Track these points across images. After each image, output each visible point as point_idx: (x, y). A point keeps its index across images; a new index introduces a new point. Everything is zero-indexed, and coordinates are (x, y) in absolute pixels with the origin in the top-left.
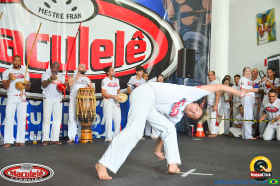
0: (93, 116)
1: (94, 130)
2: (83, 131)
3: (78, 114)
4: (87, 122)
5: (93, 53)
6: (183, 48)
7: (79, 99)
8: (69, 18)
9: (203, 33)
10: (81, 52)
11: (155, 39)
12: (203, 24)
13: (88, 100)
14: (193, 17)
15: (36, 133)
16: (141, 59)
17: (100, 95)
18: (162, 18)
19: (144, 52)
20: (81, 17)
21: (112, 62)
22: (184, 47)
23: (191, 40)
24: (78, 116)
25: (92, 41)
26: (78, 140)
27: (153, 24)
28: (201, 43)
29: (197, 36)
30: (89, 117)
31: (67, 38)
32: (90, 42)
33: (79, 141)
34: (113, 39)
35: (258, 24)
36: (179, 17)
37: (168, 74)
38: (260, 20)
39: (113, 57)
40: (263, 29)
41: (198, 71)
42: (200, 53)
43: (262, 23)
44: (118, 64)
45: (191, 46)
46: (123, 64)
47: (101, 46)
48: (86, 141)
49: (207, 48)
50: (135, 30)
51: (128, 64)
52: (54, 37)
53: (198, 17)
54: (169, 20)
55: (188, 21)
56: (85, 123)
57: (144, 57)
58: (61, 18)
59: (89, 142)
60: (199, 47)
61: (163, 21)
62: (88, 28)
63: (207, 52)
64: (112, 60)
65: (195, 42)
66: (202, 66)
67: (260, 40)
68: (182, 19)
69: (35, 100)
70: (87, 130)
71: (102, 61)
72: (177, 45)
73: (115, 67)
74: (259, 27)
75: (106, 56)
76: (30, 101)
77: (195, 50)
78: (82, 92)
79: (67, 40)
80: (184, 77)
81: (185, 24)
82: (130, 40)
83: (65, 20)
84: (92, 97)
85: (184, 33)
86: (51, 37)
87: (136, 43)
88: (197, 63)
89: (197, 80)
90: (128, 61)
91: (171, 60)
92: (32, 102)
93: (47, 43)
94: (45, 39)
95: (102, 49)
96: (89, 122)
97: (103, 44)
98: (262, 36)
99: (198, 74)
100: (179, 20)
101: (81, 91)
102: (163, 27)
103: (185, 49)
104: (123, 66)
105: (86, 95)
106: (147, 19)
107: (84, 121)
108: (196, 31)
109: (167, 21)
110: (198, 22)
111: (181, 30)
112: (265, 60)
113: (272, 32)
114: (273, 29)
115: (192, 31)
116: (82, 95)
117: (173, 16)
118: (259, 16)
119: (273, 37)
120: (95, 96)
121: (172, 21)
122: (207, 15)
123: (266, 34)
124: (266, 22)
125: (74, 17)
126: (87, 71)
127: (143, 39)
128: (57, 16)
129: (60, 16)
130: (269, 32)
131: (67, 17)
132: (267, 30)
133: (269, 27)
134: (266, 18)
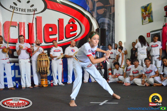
2: (42, 80)
5: (45, 32)
6: (98, 28)
8: (29, 12)
9: (110, 18)
10: (37, 32)
12: (110, 13)
14: (104, 9)
16: (74, 35)
18: (86, 10)
19: (76, 31)
20: (37, 11)
21: (57, 38)
22: (99, 27)
23: (103, 23)
25: (44, 25)
28: (109, 25)
29: (107, 20)
31: (28, 24)
34: (57, 24)
36: (95, 10)
38: (143, 10)
39: (57, 35)
41: (108, 41)
42: (109, 31)
43: (144, 12)
44: (61, 39)
45: (103, 26)
46: (64, 38)
47: (50, 28)
49: (113, 27)
51: (67, 38)
52: (20, 23)
53: (107, 9)
55: (101, 11)
57: (76, 34)
58: (24, 11)
60: (108, 27)
61: (87, 12)
62: (41, 17)
63: (113, 30)
65: (105, 24)
66: (110, 38)
67: (144, 21)
68: (98, 11)
71: (51, 37)
72: (95, 26)
73: (59, 41)
74: (143, 14)
75: (53, 34)
77: (105, 29)
80: (100, 45)
81: (99, 13)
82: (67, 24)
83: (26, 13)
85: (99, 19)
86: (19, 23)
87: (71, 26)
88: (107, 37)
90: (67, 37)
93: (16, 27)
94: (15, 25)
95: (50, 30)
98: (145, 20)
99: (108, 43)
101: (40, 56)
102: (87, 16)
103: (100, 28)
104: (63, 39)
108: (106, 18)
109: (89, 12)
110: (107, 12)
111: (97, 17)
112: (147, 34)
113: (150, 17)
114: (151, 15)
115: (103, 17)
116: (40, 58)
117: (92, 9)
118: (142, 7)
119: (151, 20)
120: (48, 59)
121: (91, 12)
122: (112, 7)
123: (147, 19)
124: (147, 11)
125: (32, 11)
126: (42, 43)
127: (75, 23)
128: (22, 10)
129: (23, 10)
130: (149, 17)
131: (28, 11)
132: (148, 16)
133: (149, 14)
134: (147, 9)
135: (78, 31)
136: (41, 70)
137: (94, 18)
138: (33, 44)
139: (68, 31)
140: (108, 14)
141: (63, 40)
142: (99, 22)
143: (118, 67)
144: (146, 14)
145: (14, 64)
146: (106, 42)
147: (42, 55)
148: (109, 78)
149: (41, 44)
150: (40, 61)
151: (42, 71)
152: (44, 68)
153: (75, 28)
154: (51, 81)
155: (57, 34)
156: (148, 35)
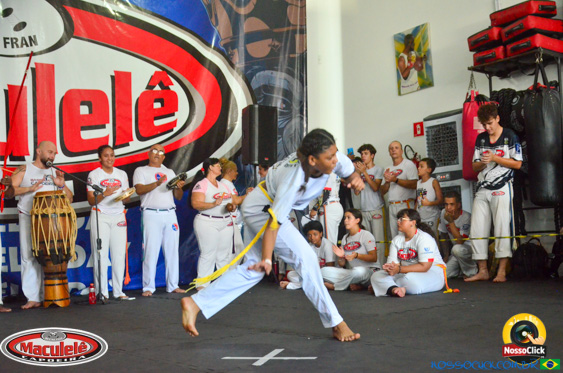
0: (69, 249)
1: (76, 279)
2: (49, 282)
5: (65, 118)
6: (251, 103)
7: (37, 216)
8: (9, 46)
9: (290, 73)
10: (39, 118)
12: (291, 56)
14: (269, 41)
16: (168, 128)
17: (85, 204)
19: (173, 115)
20: (36, 44)
21: (107, 138)
22: (255, 102)
23: (268, 88)
25: (63, 94)
27: (189, 56)
28: (287, 94)
29: (279, 79)
31: (7, 88)
32: (59, 95)
34: (107, 88)
35: (397, 54)
36: (242, 42)
38: (402, 47)
39: (109, 127)
40: (407, 64)
41: (285, 148)
42: (287, 114)
43: (404, 52)
44: (122, 140)
45: (268, 99)
46: (132, 140)
47: (83, 103)
49: (301, 102)
50: (153, 69)
51: (141, 138)
53: (280, 41)
54: (222, 48)
55: (261, 49)
57: (174, 124)
60: (284, 102)
61: (211, 50)
62: (53, 66)
63: (302, 112)
64: (107, 131)
65: (276, 92)
66: (292, 139)
67: (402, 84)
68: (249, 46)
70: (57, 281)
71: (86, 135)
72: (240, 98)
73: (115, 147)
74: (399, 59)
75: (93, 124)
77: (275, 108)
78: (44, 200)
79: (6, 92)
80: (256, 162)
81: (254, 56)
82: (144, 89)
84: (65, 211)
85: (252, 75)
87: (157, 97)
88: (282, 134)
90: (142, 134)
91: (229, 128)
95: (84, 110)
97: (87, 99)
98: (406, 78)
100: (242, 48)
101: (41, 199)
102: (211, 62)
103: (257, 106)
104: (130, 143)
106: (176, 46)
107: (50, 262)
108: (277, 70)
109: (219, 51)
110: (279, 50)
111: (247, 68)
112: (415, 125)
113: (424, 70)
114: (427, 64)
115: (264, 70)
116: (44, 207)
117: (229, 40)
118: (398, 38)
119: (427, 79)
120: (72, 208)
121: (227, 50)
122: (298, 36)
123: (414, 74)
124: (412, 50)
125: (19, 43)
127: (171, 87)
130: (420, 70)
131: (5, 43)
132: (415, 66)
133: (419, 59)
134: (413, 43)
135: (181, 116)
136: (48, 248)
137: (235, 72)
138: (24, 160)
139: (145, 114)
140: (283, 59)
141: (128, 145)
142: (255, 85)
143: (317, 237)
144: (409, 61)
146: (278, 151)
147: (53, 196)
148: (287, 272)
151: (53, 251)
152: (60, 241)
154: (88, 285)
155: (107, 125)
156: (418, 129)
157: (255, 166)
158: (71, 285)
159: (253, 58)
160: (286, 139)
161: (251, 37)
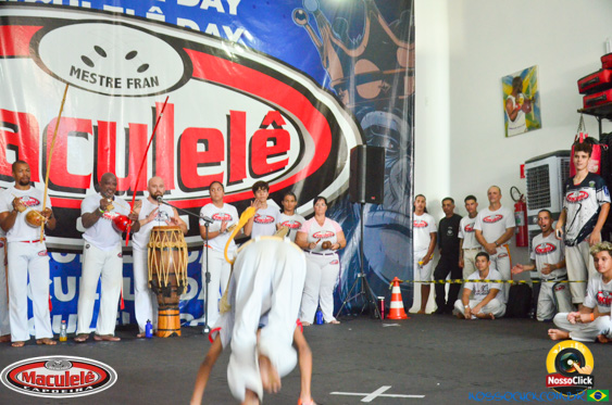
0: (181, 282)
1: (185, 311)
2: (161, 312)
3: (150, 279)
4: (169, 296)
5: (182, 156)
6: (361, 143)
7: (152, 249)
8: (132, 86)
9: (399, 115)
10: (158, 154)
11: (307, 126)
12: (399, 97)
13: (171, 251)
14: (379, 83)
15: (65, 319)
16: (280, 166)
18: (319, 85)
19: (285, 153)
20: (157, 84)
21: (222, 174)
22: (365, 143)
23: (378, 129)
24: (151, 282)
25: (182, 132)
26: (151, 331)
27: (302, 98)
29: (388, 119)
30: (173, 284)
31: (127, 126)
32: (177, 133)
33: (154, 334)
34: (223, 127)
35: (505, 97)
36: (352, 84)
37: (333, 195)
38: (509, 89)
39: (224, 164)
40: (515, 106)
41: (392, 188)
42: (395, 154)
43: (512, 94)
44: (235, 177)
45: (378, 139)
46: (245, 177)
47: (200, 141)
48: (168, 334)
49: (409, 143)
50: (267, 109)
51: (254, 176)
52: (102, 124)
53: (390, 83)
54: (332, 89)
55: (370, 90)
56: (164, 296)
57: (286, 162)
58: (116, 87)
59: (174, 335)
60: (392, 142)
61: (322, 91)
62: (172, 105)
63: (409, 152)
64: (222, 168)
65: (384, 132)
66: (399, 180)
67: (510, 126)
68: (359, 88)
69: (64, 251)
70: (170, 312)
71: (202, 171)
72: (350, 138)
73: (229, 184)
74: (507, 101)
75: (209, 161)
76: (54, 254)
77: (383, 149)
78: (158, 235)
79: (127, 131)
80: (363, 201)
81: (364, 96)
82: (257, 128)
83: (124, 90)
84: (178, 244)
85: (363, 115)
86: (96, 124)
87: (270, 136)
88: (389, 173)
89: (390, 208)
90: (255, 171)
91: (338, 166)
92: (57, 257)
93: (87, 138)
94: (83, 129)
95: (201, 148)
96: (174, 295)
97: (203, 138)
98: (513, 120)
99: (392, 194)
100: (352, 89)
101: (156, 232)
102: (321, 103)
103: (365, 146)
104: (244, 180)
105: (166, 241)
106: (290, 88)
107: (162, 293)
108: (386, 111)
109: (330, 92)
110: (390, 90)
111: (357, 109)
113: (532, 113)
114: (535, 107)
115: (378, 110)
116: (158, 241)
117: (339, 82)
118: (505, 81)
119: (535, 122)
120: (184, 242)
121: (338, 91)
122: (406, 78)
123: (522, 116)
124: (521, 92)
125: (142, 84)
126: (172, 191)
127: (284, 126)
128: (107, 82)
129: (113, 83)
130: (528, 112)
131: (129, 84)
132: (523, 108)
133: (527, 102)
134: (521, 85)
135: (292, 154)
137: (346, 114)
138: (142, 194)
139: (259, 152)
141: (242, 182)
142: (365, 125)
144: (517, 103)
145: (77, 259)
146: (385, 191)
147: (166, 230)
149: (168, 193)
150: (158, 249)
153: (282, 144)
154: (197, 317)
155: (222, 162)
157: (363, 204)
158: (182, 316)
159: (363, 99)
160: (393, 179)
161: (362, 79)
